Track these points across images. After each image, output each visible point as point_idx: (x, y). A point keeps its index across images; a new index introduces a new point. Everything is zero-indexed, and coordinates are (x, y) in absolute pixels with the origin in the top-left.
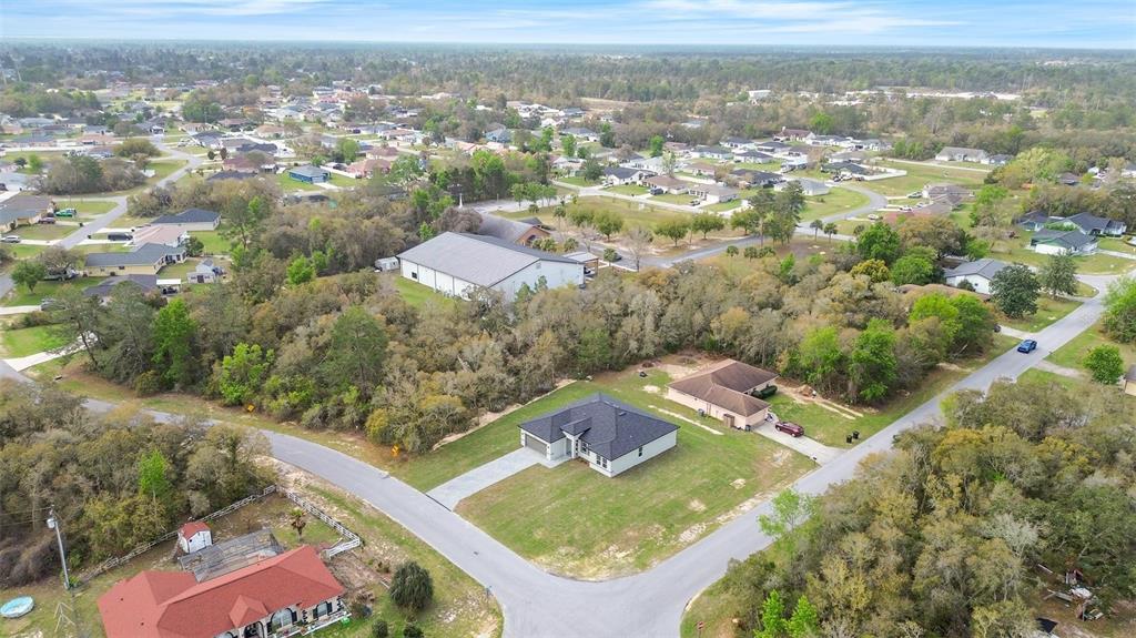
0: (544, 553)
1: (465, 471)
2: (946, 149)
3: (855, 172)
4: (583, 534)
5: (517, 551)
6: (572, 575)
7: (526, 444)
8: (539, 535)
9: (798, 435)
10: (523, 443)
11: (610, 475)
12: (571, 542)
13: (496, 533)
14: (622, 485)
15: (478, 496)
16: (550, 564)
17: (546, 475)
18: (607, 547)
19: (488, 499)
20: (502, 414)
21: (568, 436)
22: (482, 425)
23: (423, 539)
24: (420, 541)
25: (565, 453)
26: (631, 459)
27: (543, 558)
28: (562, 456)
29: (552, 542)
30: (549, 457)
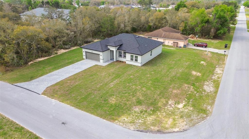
0: (123, 114)
1: (50, 72)
2: (171, 5)
3: (154, 8)
4: (145, 95)
5: (101, 116)
6: (156, 128)
7: (86, 58)
8: (113, 101)
9: (206, 46)
10: (84, 57)
11: (140, 65)
12: (139, 103)
13: (78, 104)
14: (149, 68)
15: (61, 84)
16: (133, 122)
17: (103, 69)
18: (167, 102)
19: (68, 84)
20: (69, 50)
21: (112, 48)
22: (59, 54)
23: (11, 119)
24: (8, 120)
25: (110, 59)
26: (148, 57)
27: (124, 118)
28: (108, 61)
29: (126, 104)
30: (101, 61)
